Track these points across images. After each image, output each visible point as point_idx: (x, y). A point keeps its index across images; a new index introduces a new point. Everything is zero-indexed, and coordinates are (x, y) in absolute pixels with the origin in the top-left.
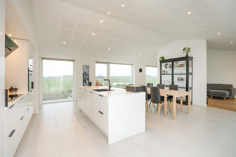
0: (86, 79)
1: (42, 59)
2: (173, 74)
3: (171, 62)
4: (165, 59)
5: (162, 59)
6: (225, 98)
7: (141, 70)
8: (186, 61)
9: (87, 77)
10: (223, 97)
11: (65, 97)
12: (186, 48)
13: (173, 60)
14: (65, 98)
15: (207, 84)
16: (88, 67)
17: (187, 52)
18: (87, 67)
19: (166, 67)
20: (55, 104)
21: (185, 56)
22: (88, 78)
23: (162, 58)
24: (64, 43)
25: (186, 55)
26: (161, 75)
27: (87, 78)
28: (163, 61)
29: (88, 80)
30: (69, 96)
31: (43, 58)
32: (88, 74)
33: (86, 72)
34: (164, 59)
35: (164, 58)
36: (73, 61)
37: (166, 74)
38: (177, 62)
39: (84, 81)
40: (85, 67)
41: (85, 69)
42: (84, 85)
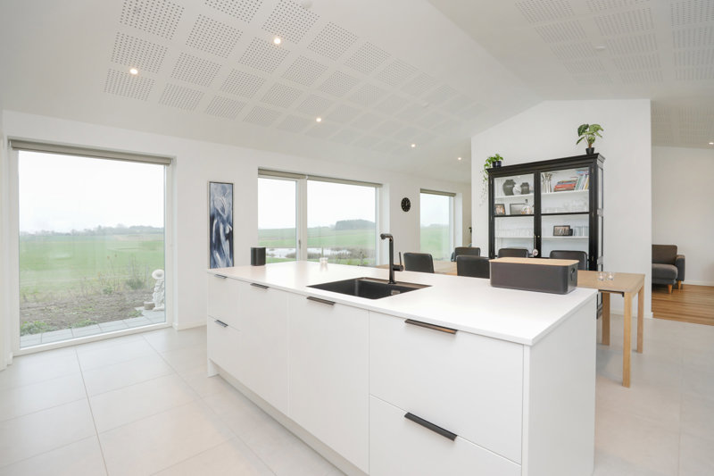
0: (223, 238)
1: (14, 148)
2: (538, 215)
3: (532, 175)
4: (503, 165)
5: (494, 166)
6: (671, 287)
7: (406, 205)
8: (590, 171)
9: (224, 230)
10: (665, 282)
11: (123, 311)
12: (587, 126)
13: (537, 168)
14: (125, 317)
15: (653, 246)
16: (229, 191)
17: (591, 141)
18: (227, 188)
19: (509, 192)
20: (80, 350)
21: (586, 154)
22: (231, 233)
23: (494, 163)
24: (134, 71)
25: (587, 150)
26: (493, 220)
27: (227, 232)
28: (497, 170)
29: (228, 242)
30: (142, 305)
31: (17, 144)
32: (228, 218)
33: (223, 210)
34: (499, 166)
35: (499, 162)
36: (166, 161)
37: (508, 213)
38: (548, 173)
39: (215, 245)
40: (216, 189)
41: (216, 197)
42: (212, 261)
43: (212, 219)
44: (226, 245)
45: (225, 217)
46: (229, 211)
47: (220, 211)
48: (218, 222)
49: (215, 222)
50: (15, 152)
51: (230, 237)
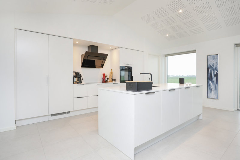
22: (217, 74)
39: (210, 78)
40: (210, 58)
41: (210, 61)
42: (208, 84)
43: (208, 69)
44: (214, 79)
45: (214, 68)
46: (216, 66)
47: (212, 66)
48: (211, 70)
49: (210, 70)
50: (167, 57)
51: (216, 76)
